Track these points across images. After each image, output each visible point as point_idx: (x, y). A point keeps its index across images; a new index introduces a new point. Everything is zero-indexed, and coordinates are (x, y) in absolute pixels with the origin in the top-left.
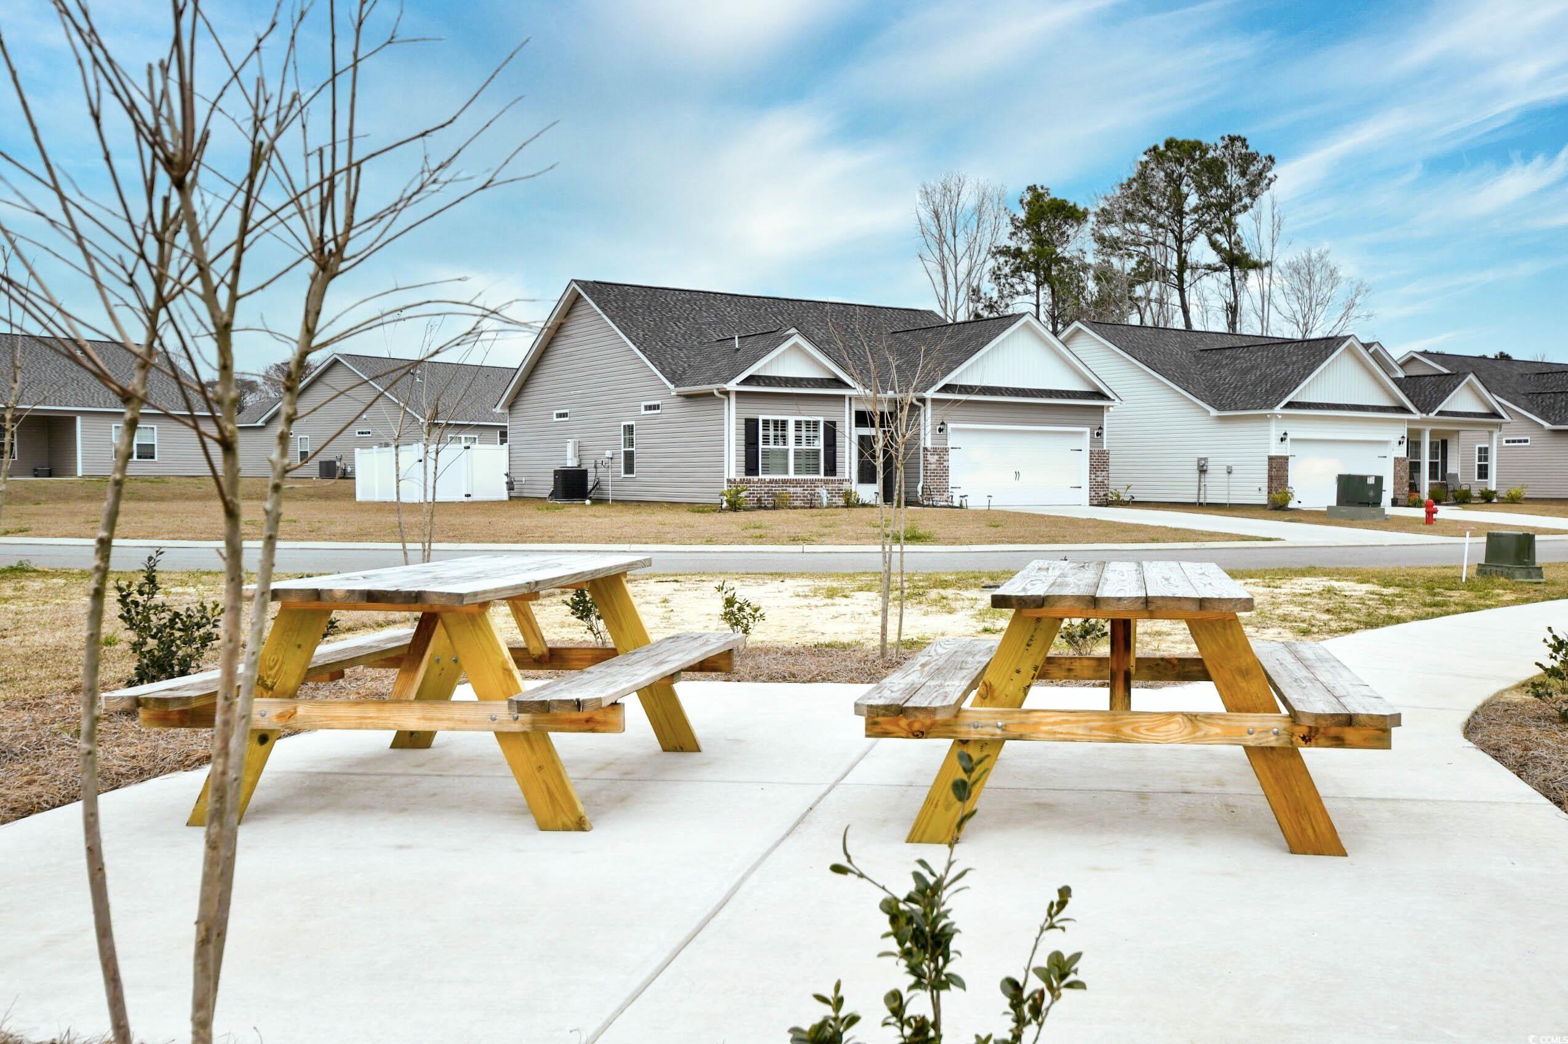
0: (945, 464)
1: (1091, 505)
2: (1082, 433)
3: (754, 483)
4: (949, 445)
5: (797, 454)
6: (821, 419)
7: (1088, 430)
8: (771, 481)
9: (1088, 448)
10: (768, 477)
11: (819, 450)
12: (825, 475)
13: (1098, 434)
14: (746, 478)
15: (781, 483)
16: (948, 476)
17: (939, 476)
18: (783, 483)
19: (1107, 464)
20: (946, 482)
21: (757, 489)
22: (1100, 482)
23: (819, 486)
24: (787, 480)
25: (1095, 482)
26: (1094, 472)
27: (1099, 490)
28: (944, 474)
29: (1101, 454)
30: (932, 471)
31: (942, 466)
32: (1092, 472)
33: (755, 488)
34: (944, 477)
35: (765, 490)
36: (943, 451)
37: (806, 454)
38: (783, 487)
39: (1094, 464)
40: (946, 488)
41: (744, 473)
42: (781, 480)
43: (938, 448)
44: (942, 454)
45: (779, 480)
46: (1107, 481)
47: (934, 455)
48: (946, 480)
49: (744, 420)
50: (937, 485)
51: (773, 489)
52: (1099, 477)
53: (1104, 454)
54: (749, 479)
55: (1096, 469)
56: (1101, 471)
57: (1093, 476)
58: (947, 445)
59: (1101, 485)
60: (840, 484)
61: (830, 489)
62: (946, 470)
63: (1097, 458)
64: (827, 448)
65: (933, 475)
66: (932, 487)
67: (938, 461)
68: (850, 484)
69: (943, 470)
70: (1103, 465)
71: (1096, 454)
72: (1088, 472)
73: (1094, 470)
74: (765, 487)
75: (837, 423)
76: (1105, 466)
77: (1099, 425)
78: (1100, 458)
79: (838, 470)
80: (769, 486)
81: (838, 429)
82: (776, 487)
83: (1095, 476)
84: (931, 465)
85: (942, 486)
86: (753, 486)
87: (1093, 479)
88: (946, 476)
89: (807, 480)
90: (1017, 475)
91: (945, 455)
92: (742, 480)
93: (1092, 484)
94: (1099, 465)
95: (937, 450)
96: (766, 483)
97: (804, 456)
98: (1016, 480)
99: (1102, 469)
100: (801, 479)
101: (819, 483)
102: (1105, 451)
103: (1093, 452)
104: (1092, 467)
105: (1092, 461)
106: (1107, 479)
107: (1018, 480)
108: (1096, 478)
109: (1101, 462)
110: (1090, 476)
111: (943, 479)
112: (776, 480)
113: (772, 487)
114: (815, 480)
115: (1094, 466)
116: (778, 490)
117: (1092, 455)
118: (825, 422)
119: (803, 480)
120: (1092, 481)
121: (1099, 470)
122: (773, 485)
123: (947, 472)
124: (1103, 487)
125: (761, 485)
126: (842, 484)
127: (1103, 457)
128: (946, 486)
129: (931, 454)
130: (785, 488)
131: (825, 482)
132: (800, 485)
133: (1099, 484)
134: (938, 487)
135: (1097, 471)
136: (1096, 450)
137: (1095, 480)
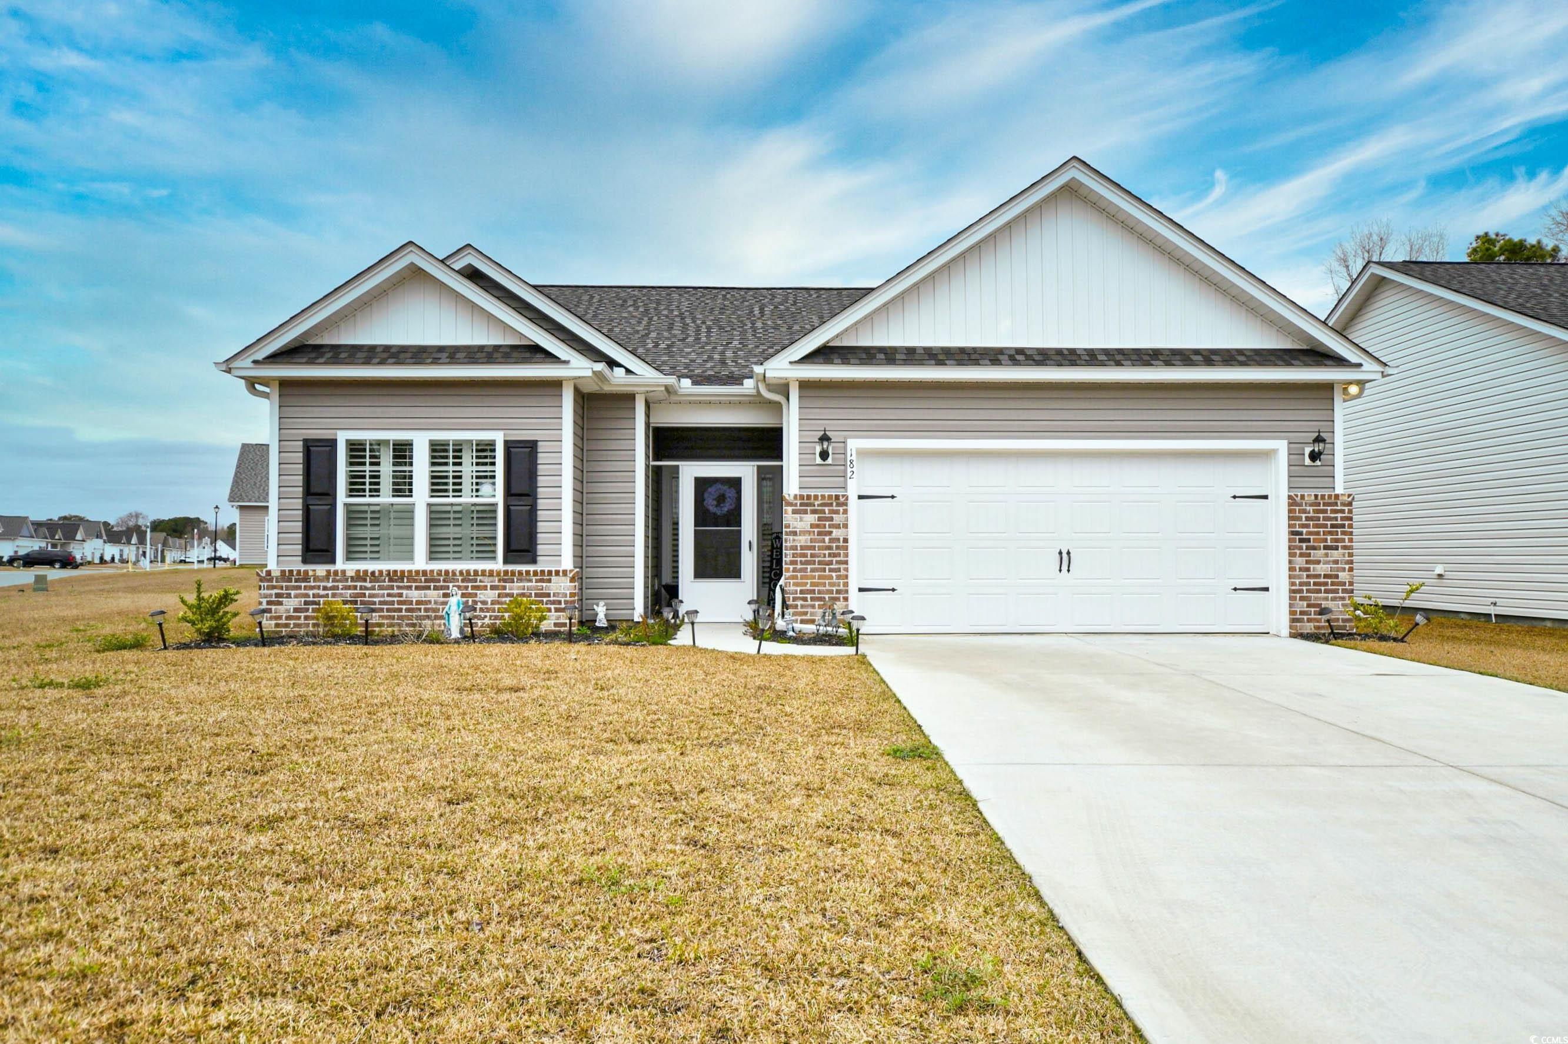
0: (836, 533)
1: (1296, 635)
2: (1266, 455)
3: (316, 578)
4: (852, 492)
5: (436, 517)
6: (499, 438)
7: (1281, 446)
8: (360, 576)
9: (1284, 492)
10: (352, 568)
11: (495, 505)
12: (506, 561)
13: (1314, 456)
14: (303, 568)
15: (387, 579)
16: (846, 563)
17: (820, 563)
18: (391, 580)
19: (1346, 529)
20: (838, 577)
21: (328, 594)
22: (1326, 576)
23: (486, 586)
24: (403, 572)
25: (1308, 576)
26: (1304, 551)
27: (1323, 595)
28: (834, 559)
29: (1324, 504)
30: (799, 552)
31: (827, 539)
32: (1298, 552)
33: (322, 592)
34: (832, 564)
35: (341, 594)
36: (831, 505)
37: (460, 514)
38: (392, 588)
39: (1304, 530)
40: (838, 592)
41: (300, 558)
42: (385, 573)
43: (816, 497)
44: (827, 512)
45: (381, 572)
46: (1347, 573)
47: (805, 512)
48: (840, 571)
49: (301, 443)
50: (812, 584)
51: (367, 592)
52: (1318, 562)
53: (1336, 504)
54: (314, 571)
55: (1312, 544)
56: (1326, 548)
57: (1300, 562)
58: (842, 490)
59: (1326, 584)
60: (542, 581)
61: (515, 592)
62: (838, 548)
63: (1312, 514)
64: (514, 501)
65: (801, 561)
66: (799, 589)
67: (817, 526)
68: (571, 582)
69: (829, 548)
70: (1331, 533)
71: (1311, 505)
72: (1286, 551)
73: (1304, 545)
74: (342, 589)
75: (540, 444)
76: (1340, 536)
77: (1319, 432)
78: (1321, 515)
79: (541, 549)
80: (355, 588)
81: (542, 458)
82: (373, 588)
83: (1307, 562)
84: (796, 538)
85: (828, 587)
86: (319, 587)
87: (1301, 569)
88: (838, 562)
89: (458, 574)
90: (1065, 560)
91: (837, 512)
92: (295, 573)
93: (1297, 581)
94: (1318, 533)
95: (812, 500)
96: (347, 580)
97: (455, 519)
98: (1060, 571)
99: (1329, 544)
100: (441, 571)
101: (486, 579)
102: (1337, 496)
103: (1298, 499)
104: (1297, 537)
105: (1297, 523)
106: (1347, 567)
107: (1069, 571)
108: (1312, 566)
109: (1326, 526)
110: (1290, 562)
111: (831, 570)
112: (373, 573)
113: (366, 588)
114: (480, 573)
115: (1304, 537)
116: (378, 594)
117: (1297, 508)
118: (506, 442)
119: (447, 572)
120: (1297, 573)
121: (1322, 545)
122: (368, 585)
123: (842, 552)
124: (1336, 591)
125: (336, 584)
126: (550, 581)
127: (1333, 511)
128: (839, 586)
129: (794, 512)
130: (396, 591)
131: (507, 577)
132: (442, 584)
133: (1322, 580)
134: (816, 588)
135: (1314, 548)
136: (1309, 495)
137: (1308, 570)
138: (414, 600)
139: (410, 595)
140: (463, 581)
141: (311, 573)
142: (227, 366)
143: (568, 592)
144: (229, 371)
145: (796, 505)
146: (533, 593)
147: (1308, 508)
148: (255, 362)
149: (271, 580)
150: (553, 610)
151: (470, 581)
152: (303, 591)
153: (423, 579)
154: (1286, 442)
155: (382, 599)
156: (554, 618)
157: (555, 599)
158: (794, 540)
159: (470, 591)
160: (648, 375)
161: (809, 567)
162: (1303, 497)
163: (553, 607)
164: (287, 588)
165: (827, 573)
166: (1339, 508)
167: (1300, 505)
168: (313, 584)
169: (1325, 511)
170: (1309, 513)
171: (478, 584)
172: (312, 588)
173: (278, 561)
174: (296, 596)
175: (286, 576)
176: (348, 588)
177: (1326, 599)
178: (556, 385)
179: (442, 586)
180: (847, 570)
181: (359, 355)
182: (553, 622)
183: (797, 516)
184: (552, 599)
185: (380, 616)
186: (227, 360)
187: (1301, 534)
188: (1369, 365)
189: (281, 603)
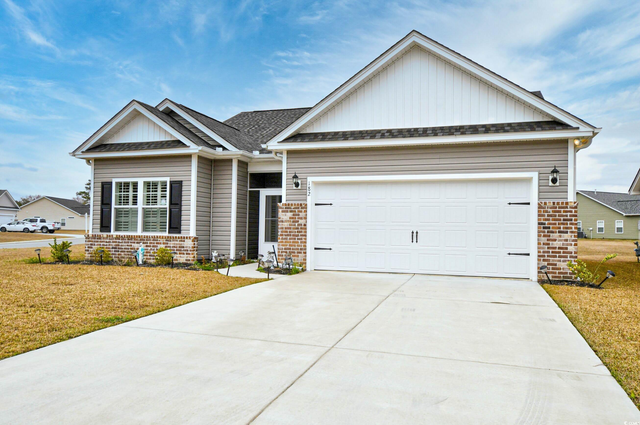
0: (301, 221)
1: (541, 281)
3: (104, 238)
4: (310, 201)
5: (146, 213)
6: (168, 180)
7: (534, 175)
8: (118, 238)
9: (536, 201)
11: (166, 208)
12: (169, 233)
13: (554, 181)
14: (99, 233)
15: (127, 239)
16: (306, 236)
17: (293, 235)
18: (128, 239)
19: (573, 222)
20: (301, 242)
21: (107, 245)
22: (559, 248)
23: (161, 243)
24: (132, 236)
25: (548, 248)
26: (546, 234)
27: (557, 259)
28: (300, 234)
29: (559, 208)
30: (284, 230)
31: (296, 224)
32: (542, 234)
33: (105, 244)
34: (298, 236)
35: (112, 244)
36: (299, 208)
37: (155, 212)
38: (128, 242)
39: (547, 222)
40: (301, 249)
41: (99, 230)
42: (126, 236)
43: (292, 205)
44: (297, 211)
45: (124, 236)
46: (573, 246)
47: (287, 212)
48: (302, 240)
49: (101, 184)
50: (290, 245)
51: (120, 244)
52: (555, 240)
53: (567, 207)
54: (103, 235)
55: (551, 230)
56: (559, 232)
57: (544, 240)
58: (305, 201)
59: (559, 252)
60: (181, 241)
61: (171, 245)
62: (301, 228)
63: (551, 213)
64: (173, 206)
65: (285, 234)
66: (284, 247)
67: (293, 218)
68: (192, 242)
69: (297, 228)
70: (563, 224)
71: (551, 208)
72: (537, 234)
73: (546, 230)
74: (112, 243)
75: (183, 182)
76: (569, 226)
77: (555, 167)
78: (557, 214)
79: (183, 227)
80: (116, 242)
81: (184, 188)
82: (122, 243)
83: (548, 240)
84: (283, 223)
85: (296, 247)
86: (104, 242)
87: (544, 244)
88: (301, 235)
89: (151, 237)
90: (415, 236)
91: (301, 212)
92: (97, 235)
93: (542, 251)
94: (555, 224)
95: (290, 206)
96: (113, 239)
97: (153, 214)
98: (412, 242)
99: (562, 230)
100: (145, 236)
101: (161, 240)
102: (567, 203)
103: (543, 205)
104: (542, 226)
105: (542, 218)
106: (573, 243)
107: (417, 242)
108: (551, 242)
109: (560, 220)
110: (538, 240)
111: (298, 239)
112: (122, 236)
113: (120, 243)
114: (159, 237)
115: (546, 226)
116: (124, 245)
117: (542, 210)
118: (170, 182)
119: (147, 236)
120: (542, 246)
121: (557, 230)
122: (121, 241)
123: (303, 230)
124: (566, 257)
125: (110, 240)
126: (184, 241)
127: (565, 212)
128: (301, 246)
129: (283, 212)
130: (130, 244)
131: (168, 239)
132: (146, 241)
133: (557, 250)
134: (292, 247)
135: (553, 232)
136: (550, 203)
137: (548, 244)
138: (136, 248)
139: (134, 246)
140: (153, 240)
141: (102, 236)
142: (74, 154)
143: (191, 246)
144: (74, 156)
145: (283, 208)
146: (178, 246)
147: (549, 210)
148: (82, 152)
149: (89, 238)
150: (185, 254)
151: (155, 240)
152: (99, 243)
153: (139, 239)
154: (537, 173)
155: (125, 247)
156: (185, 257)
157: (186, 249)
158: (282, 225)
159: (155, 245)
160: (234, 151)
161: (288, 237)
162: (545, 203)
163: (185, 252)
164: (94, 242)
165: (296, 240)
166: (569, 210)
167: (544, 208)
168: (102, 240)
169: (560, 212)
170: (550, 212)
171: (158, 242)
172: (102, 242)
173: (92, 231)
174: (97, 245)
175: (94, 237)
176: (113, 242)
177: (560, 261)
178: (188, 157)
179: (146, 242)
180: (306, 239)
181: (119, 147)
182: (185, 259)
183: (284, 213)
184: (185, 249)
185: (124, 254)
186: (73, 152)
187: (544, 224)
188: (583, 128)
189: (92, 248)
